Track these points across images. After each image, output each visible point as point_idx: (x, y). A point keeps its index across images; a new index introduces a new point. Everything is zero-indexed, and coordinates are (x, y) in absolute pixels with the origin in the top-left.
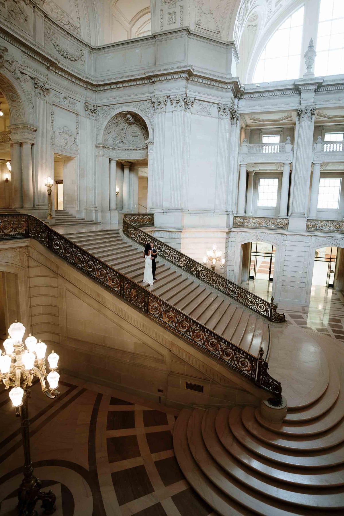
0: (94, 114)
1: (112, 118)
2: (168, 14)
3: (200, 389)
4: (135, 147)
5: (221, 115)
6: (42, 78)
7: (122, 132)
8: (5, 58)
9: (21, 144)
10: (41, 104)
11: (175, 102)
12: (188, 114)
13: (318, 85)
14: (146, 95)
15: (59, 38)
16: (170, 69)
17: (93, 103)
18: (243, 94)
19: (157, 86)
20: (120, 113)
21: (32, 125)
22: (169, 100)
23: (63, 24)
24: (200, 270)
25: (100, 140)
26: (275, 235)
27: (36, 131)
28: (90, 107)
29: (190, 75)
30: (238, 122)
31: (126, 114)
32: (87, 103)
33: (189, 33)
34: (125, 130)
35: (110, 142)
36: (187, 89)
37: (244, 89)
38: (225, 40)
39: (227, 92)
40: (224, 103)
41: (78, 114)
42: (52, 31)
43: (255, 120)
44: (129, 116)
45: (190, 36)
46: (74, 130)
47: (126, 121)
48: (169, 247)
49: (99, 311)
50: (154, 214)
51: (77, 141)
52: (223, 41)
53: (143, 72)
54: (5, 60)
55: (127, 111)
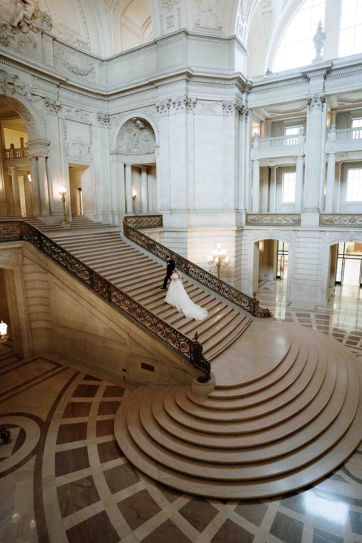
0: (107, 123)
1: (123, 125)
2: (167, 18)
3: (151, 368)
4: (148, 151)
5: (226, 113)
6: (52, 97)
7: (135, 137)
8: (16, 84)
9: (37, 159)
10: (52, 120)
11: (177, 104)
12: (190, 116)
13: (326, 70)
14: (151, 101)
15: (68, 57)
16: (170, 73)
17: (105, 112)
18: (251, 88)
19: (160, 90)
20: (130, 120)
21: (46, 140)
22: (171, 104)
23: (72, 43)
24: (189, 267)
25: (114, 148)
26: (287, 232)
27: (49, 145)
28: (103, 117)
29: (189, 76)
30: (248, 117)
31: (136, 120)
32: (99, 113)
33: (187, 34)
34: (137, 135)
35: (124, 149)
36: (187, 90)
37: (252, 83)
38: (227, 35)
39: (231, 88)
40: (228, 100)
41: (90, 125)
42: (61, 51)
43: (273, 112)
44: (138, 122)
45: (189, 37)
46: (88, 140)
47: (137, 127)
48: (162, 246)
49: (77, 301)
50: (162, 215)
51: (91, 150)
52: (225, 36)
53: (146, 78)
54: (16, 86)
55: (136, 117)
